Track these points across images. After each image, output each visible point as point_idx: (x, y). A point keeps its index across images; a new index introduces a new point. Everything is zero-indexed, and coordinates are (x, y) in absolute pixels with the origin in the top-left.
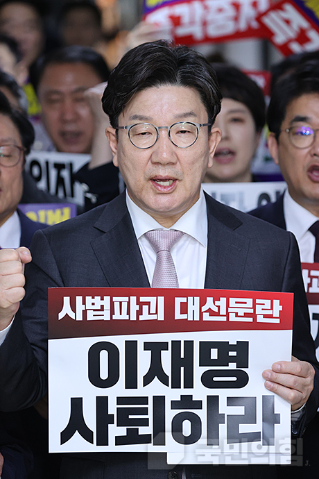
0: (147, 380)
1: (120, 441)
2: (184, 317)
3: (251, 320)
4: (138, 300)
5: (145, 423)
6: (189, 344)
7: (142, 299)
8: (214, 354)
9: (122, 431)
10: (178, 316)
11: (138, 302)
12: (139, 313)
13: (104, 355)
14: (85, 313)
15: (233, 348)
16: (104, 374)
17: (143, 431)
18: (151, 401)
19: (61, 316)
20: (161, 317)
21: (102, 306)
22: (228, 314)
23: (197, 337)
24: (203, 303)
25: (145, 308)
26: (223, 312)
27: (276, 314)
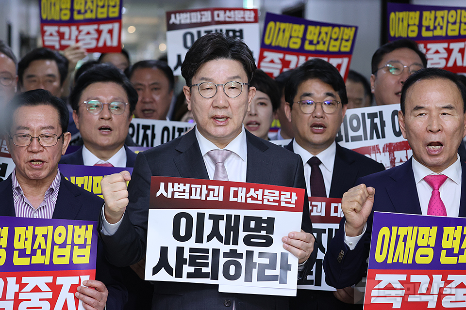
0: (209, 238)
1: (190, 275)
2: (235, 199)
3: (277, 204)
4: (207, 187)
5: (206, 265)
6: (237, 217)
7: (210, 187)
8: (252, 224)
9: (192, 270)
10: (232, 199)
11: (207, 189)
12: (207, 195)
13: (183, 221)
14: (173, 193)
15: (264, 221)
16: (182, 233)
17: (205, 270)
18: (211, 252)
19: (158, 194)
20: (221, 199)
21: (184, 190)
22: (263, 199)
23: (243, 213)
24: (248, 192)
25: (211, 193)
26: (260, 198)
27: (293, 202)
